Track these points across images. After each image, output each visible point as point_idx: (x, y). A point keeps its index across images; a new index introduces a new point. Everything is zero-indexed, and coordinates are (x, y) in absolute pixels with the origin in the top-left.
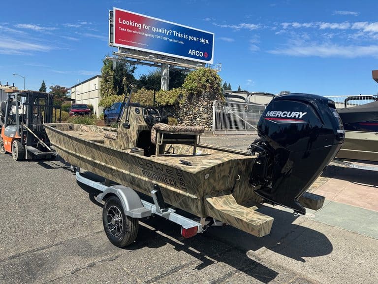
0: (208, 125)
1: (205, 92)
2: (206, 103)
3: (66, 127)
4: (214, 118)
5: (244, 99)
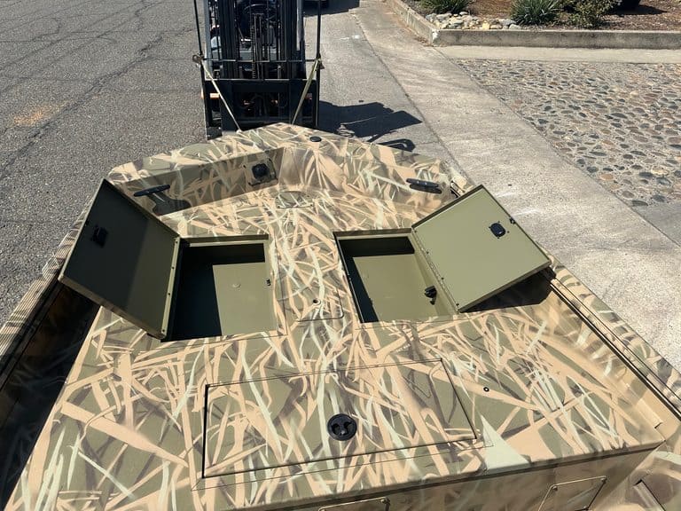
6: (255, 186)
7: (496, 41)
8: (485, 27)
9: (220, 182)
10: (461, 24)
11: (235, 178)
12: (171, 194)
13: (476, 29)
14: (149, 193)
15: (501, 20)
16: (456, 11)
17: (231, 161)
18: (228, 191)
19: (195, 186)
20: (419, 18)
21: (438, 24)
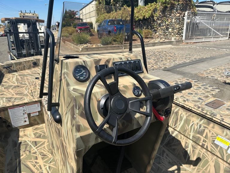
0: (179, 34)
1: (178, 4)
2: (179, 14)
3: (28, 64)
4: (185, 28)
5: (212, 8)
6: (34, 67)
7: (97, 50)
8: (94, 46)
9: (24, 66)
10: (88, 46)
11: (28, 65)
12: (12, 68)
13: (92, 47)
14: (6, 68)
15: (98, 45)
16: (86, 43)
17: (27, 61)
18: (27, 68)
19: (18, 67)
20: (75, 46)
21: (81, 47)
